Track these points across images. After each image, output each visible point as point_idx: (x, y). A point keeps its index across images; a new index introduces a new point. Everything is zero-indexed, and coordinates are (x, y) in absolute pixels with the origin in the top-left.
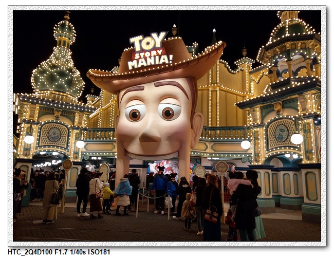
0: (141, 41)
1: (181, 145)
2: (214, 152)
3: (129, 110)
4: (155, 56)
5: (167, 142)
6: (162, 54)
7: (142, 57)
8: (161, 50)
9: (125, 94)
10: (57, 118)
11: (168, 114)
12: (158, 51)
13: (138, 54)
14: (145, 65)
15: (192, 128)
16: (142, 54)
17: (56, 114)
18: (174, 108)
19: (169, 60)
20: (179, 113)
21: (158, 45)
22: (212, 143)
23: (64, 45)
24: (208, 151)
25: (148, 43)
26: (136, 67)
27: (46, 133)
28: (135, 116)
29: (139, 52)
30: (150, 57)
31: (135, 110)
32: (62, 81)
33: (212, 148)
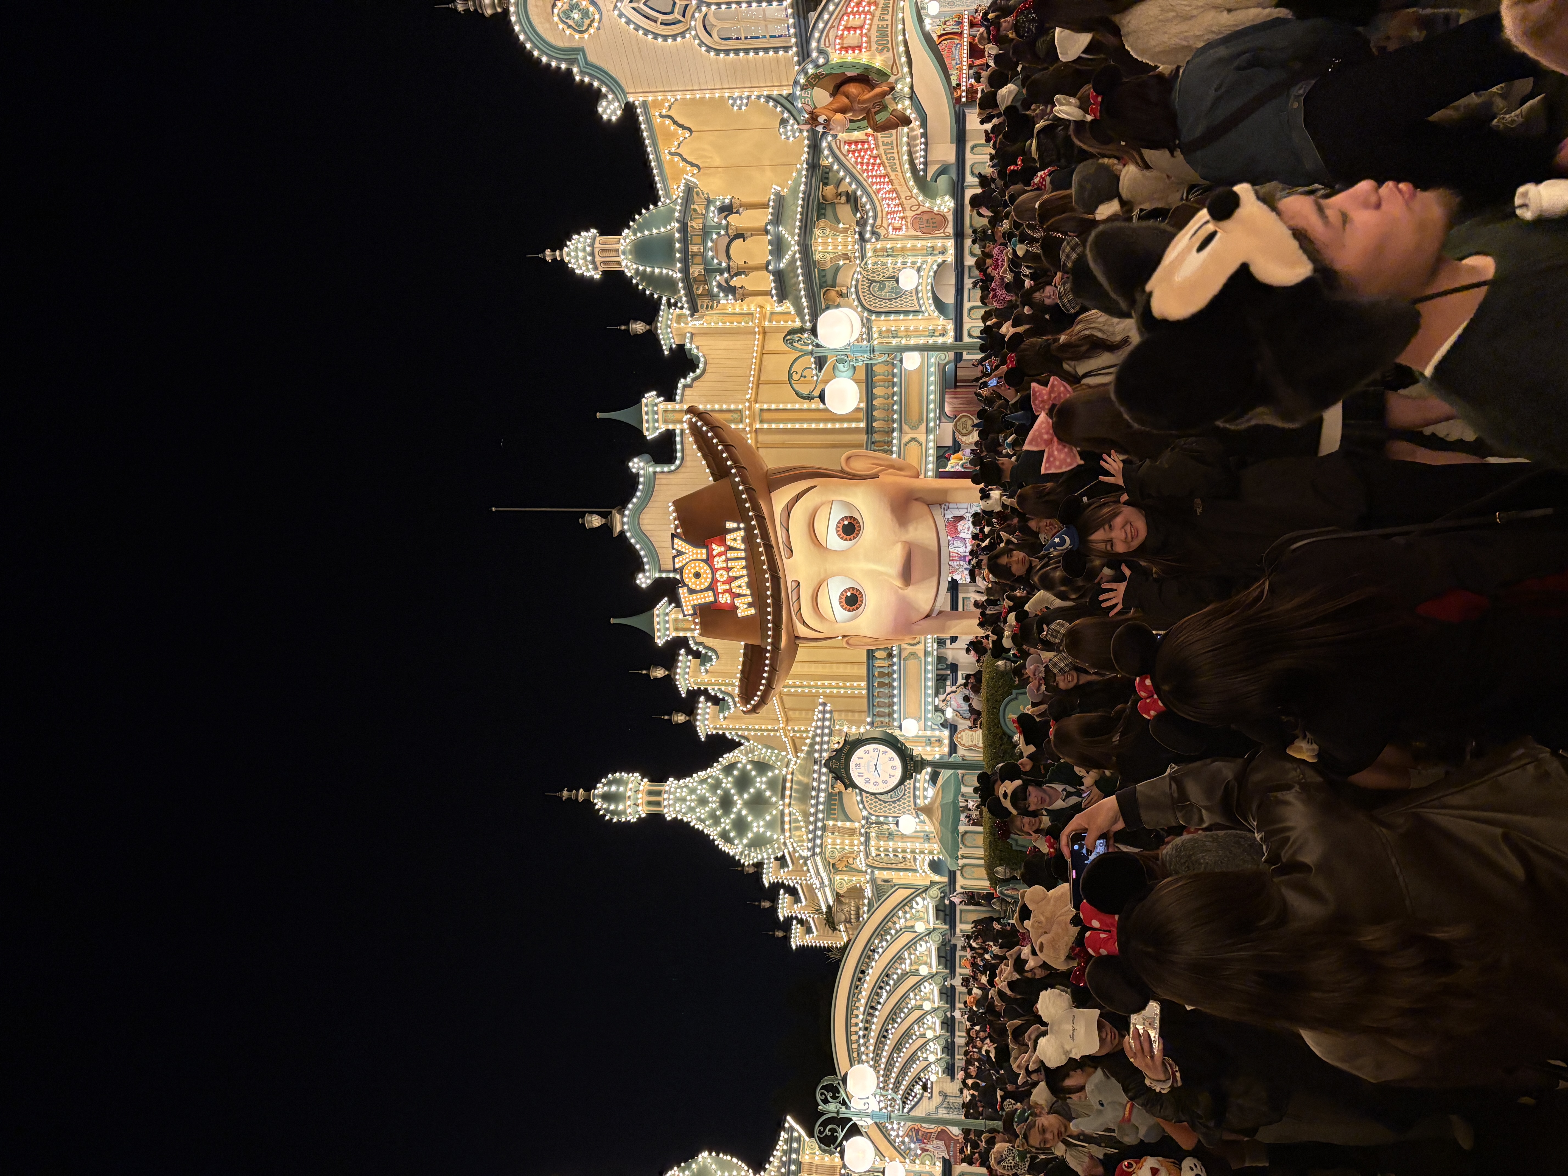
0: (692, 591)
1: (916, 499)
2: (924, 424)
3: (841, 613)
4: (728, 560)
5: (911, 528)
6: (723, 542)
7: (727, 587)
8: (714, 546)
9: (804, 623)
11: (850, 529)
12: (715, 553)
13: (720, 596)
14: (746, 579)
15: (876, 476)
16: (721, 587)
18: (838, 514)
19: (738, 529)
20: (848, 505)
21: (702, 553)
22: (905, 428)
23: (659, 793)
24: (922, 438)
25: (697, 575)
26: (750, 599)
27: (885, 807)
28: (853, 600)
29: (716, 594)
30: (728, 569)
31: (840, 598)
32: (760, 783)
33: (914, 428)
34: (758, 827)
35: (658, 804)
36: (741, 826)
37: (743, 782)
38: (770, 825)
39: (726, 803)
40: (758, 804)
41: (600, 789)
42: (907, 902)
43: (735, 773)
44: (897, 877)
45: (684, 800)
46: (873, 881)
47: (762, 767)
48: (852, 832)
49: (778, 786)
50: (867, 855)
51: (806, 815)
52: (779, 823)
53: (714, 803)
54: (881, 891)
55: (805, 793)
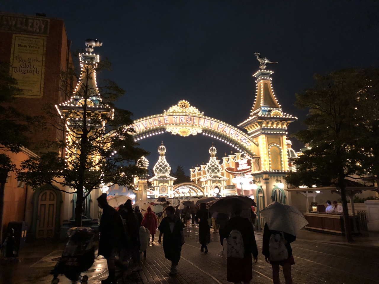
7: (241, 166)
14: (242, 169)
17: (216, 182)
23: (214, 156)
34: (210, 171)
35: (212, 156)
36: (210, 168)
37: (216, 168)
38: (210, 172)
39: (213, 166)
40: (213, 171)
41: (214, 148)
42: (201, 191)
43: (217, 167)
44: (205, 190)
45: (213, 160)
46: (204, 187)
47: (218, 171)
48: (211, 184)
49: (216, 173)
50: (208, 186)
51: (212, 178)
52: (211, 174)
53: (213, 164)
54: (203, 188)
55: (215, 177)
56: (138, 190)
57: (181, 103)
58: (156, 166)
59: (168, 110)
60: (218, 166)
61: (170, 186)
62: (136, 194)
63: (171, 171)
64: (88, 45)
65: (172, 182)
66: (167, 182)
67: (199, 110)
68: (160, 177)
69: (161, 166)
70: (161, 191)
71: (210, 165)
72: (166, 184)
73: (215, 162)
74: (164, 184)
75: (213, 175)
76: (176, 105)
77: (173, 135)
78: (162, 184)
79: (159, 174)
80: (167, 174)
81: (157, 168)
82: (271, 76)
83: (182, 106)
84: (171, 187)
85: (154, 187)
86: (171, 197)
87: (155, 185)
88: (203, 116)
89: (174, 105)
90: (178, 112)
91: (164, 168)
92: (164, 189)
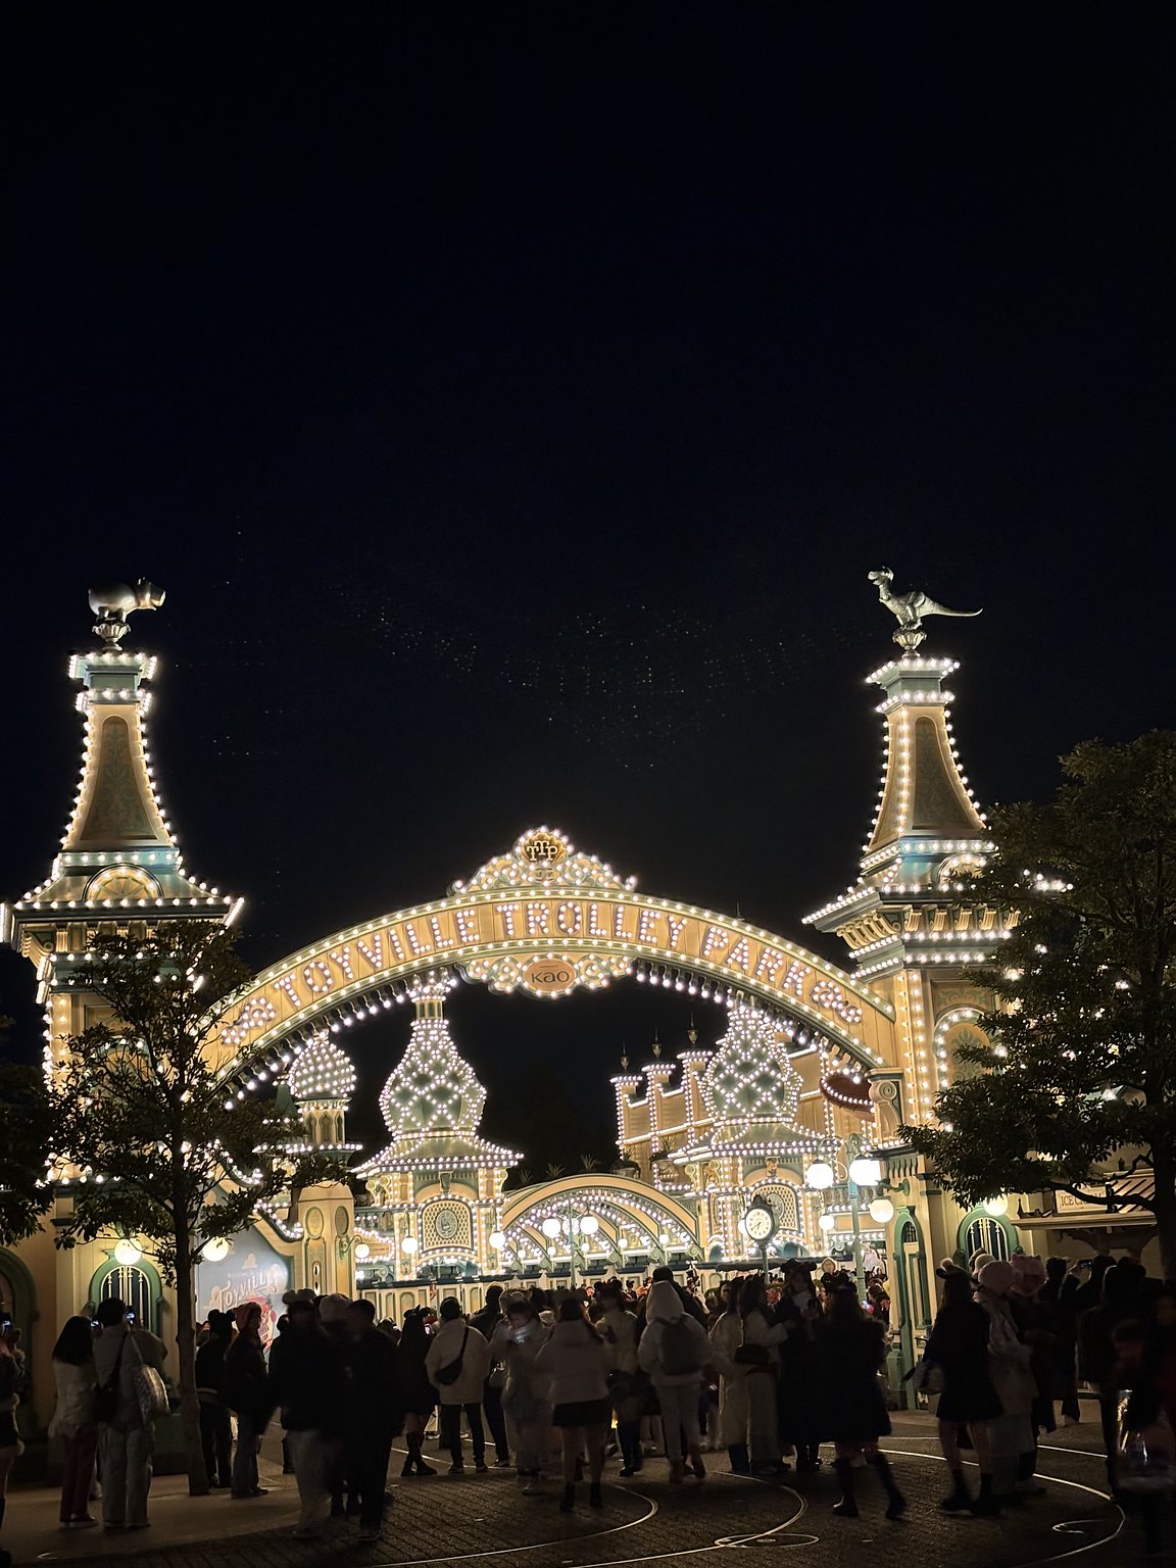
10: (773, 1173)
17: (771, 1166)
32: (767, 1096)
34: (731, 1097)
36: (729, 1083)
37: (765, 1081)
38: (732, 1107)
39: (747, 1068)
40: (749, 1096)
42: (684, 1228)
43: (773, 1073)
44: (704, 1219)
45: (745, 1027)
46: (698, 1198)
47: (780, 1094)
48: (734, 1180)
49: (766, 1111)
50: (719, 1195)
51: (744, 1140)
52: (734, 1113)
53: (746, 1056)
54: (691, 1206)
55: (760, 1134)
56: (301, 1239)
57: (531, 843)
58: (397, 1082)
59: (474, 881)
60: (775, 1065)
61: (487, 1205)
62: (288, 1261)
63: (489, 1109)
64: (102, 610)
65: (500, 1177)
66: (465, 1177)
67: (615, 872)
68: (421, 1153)
69: (422, 1080)
70: (428, 1233)
71: (731, 1059)
72: (458, 1191)
73: (755, 1044)
74: (446, 1190)
75: (748, 1121)
76: (508, 856)
77: (501, 997)
78: (434, 1192)
79: (419, 1131)
80: (465, 1130)
81: (405, 1095)
82: (947, 684)
83: (537, 854)
84: (489, 1210)
85: (391, 1212)
86: (493, 1273)
87: (394, 1199)
88: (636, 898)
89: (500, 852)
90: (518, 886)
91: (442, 1094)
92: (445, 1226)
